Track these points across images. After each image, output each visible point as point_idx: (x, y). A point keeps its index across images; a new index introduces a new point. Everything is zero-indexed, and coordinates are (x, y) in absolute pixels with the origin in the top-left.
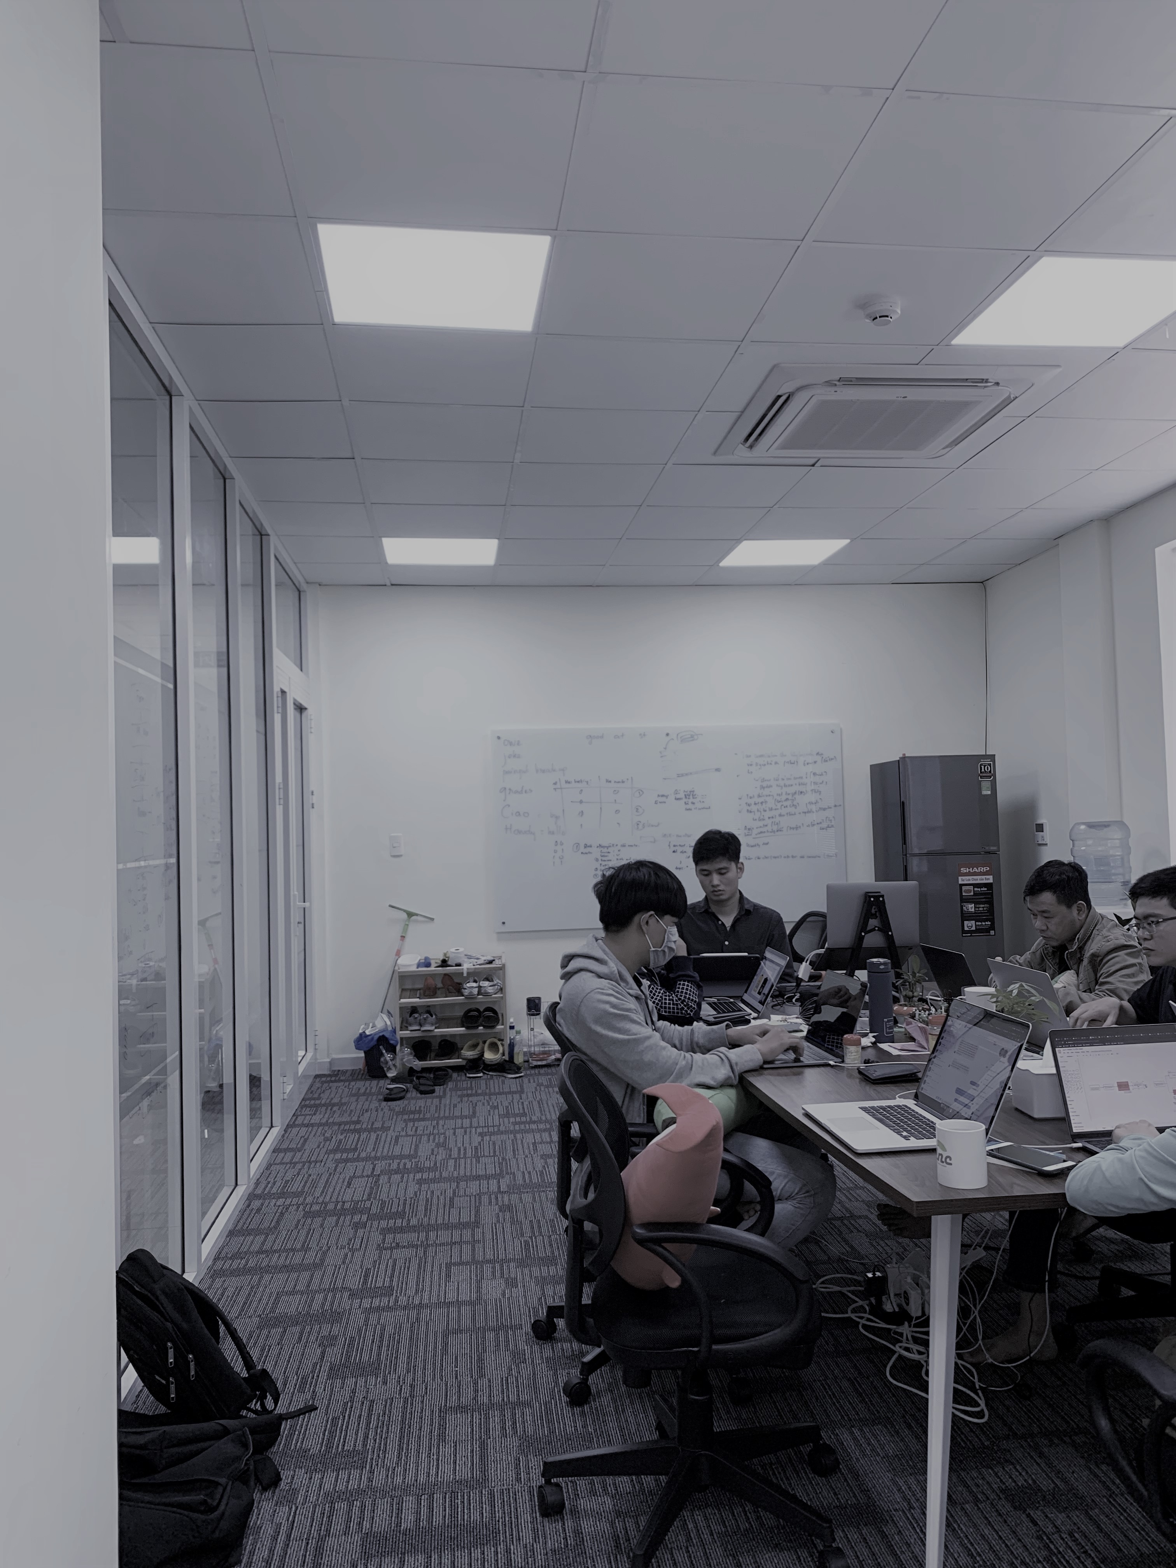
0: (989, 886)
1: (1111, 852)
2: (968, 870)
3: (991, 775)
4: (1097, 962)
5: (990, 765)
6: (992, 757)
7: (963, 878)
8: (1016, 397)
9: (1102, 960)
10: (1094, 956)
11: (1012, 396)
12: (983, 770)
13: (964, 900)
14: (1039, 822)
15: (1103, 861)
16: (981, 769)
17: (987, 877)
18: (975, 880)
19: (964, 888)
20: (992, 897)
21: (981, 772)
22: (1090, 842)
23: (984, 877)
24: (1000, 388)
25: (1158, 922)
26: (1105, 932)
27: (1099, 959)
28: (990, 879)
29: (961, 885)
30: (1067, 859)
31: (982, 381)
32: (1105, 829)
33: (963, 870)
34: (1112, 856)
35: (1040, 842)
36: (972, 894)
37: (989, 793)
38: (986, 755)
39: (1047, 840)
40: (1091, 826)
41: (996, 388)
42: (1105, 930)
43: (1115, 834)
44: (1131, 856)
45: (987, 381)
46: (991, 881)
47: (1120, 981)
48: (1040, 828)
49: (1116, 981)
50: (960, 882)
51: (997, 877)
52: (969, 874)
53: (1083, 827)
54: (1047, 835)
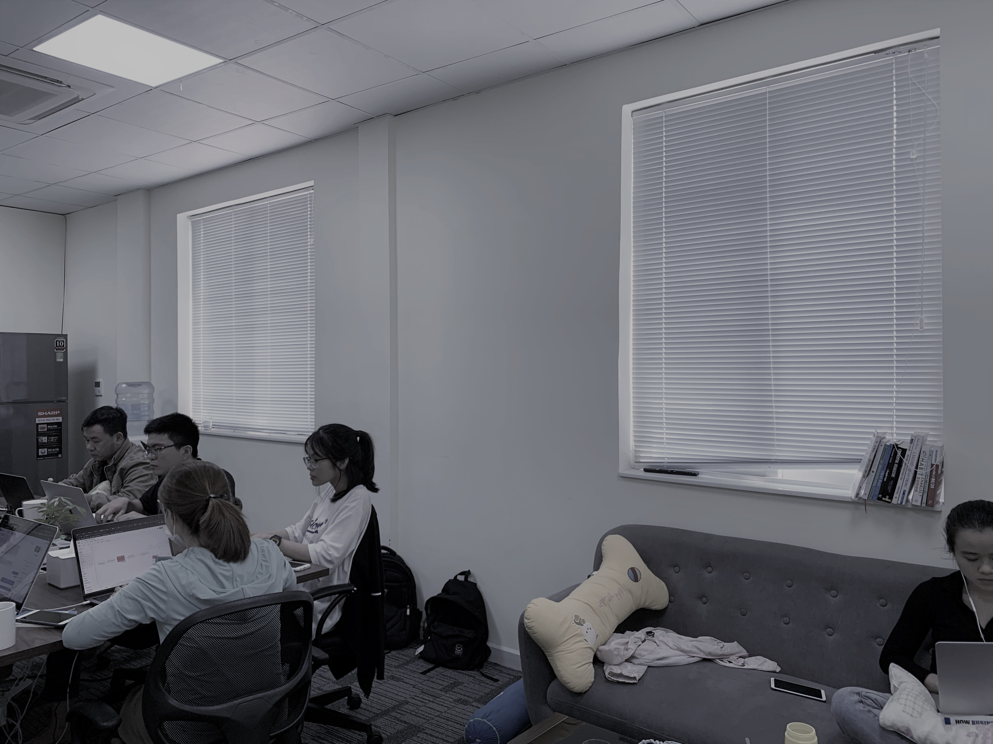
0: (59, 424)
1: (142, 402)
2: (43, 413)
3: (64, 348)
4: (124, 474)
5: (63, 341)
6: (66, 336)
7: (40, 419)
8: (83, 99)
9: (127, 472)
10: (122, 469)
11: (80, 98)
12: (58, 345)
13: (39, 434)
14: (97, 380)
15: (136, 407)
16: (57, 344)
17: (58, 418)
18: (48, 420)
19: (39, 426)
20: (61, 432)
21: (56, 346)
22: (128, 395)
23: (55, 418)
24: (71, 89)
25: (161, 449)
26: (132, 454)
27: (125, 471)
28: (60, 419)
29: (38, 424)
30: (114, 405)
31: (57, 81)
32: (139, 387)
33: (40, 414)
34: (143, 404)
35: (98, 394)
36: (46, 430)
37: (62, 360)
38: (62, 334)
39: (102, 393)
40: (130, 385)
41: (68, 89)
42: (132, 453)
43: (145, 391)
44: (154, 404)
45: (61, 82)
46: (61, 420)
47: (136, 485)
48: (98, 384)
49: (133, 486)
50: (37, 422)
51: (65, 418)
52: (44, 416)
53: (124, 385)
54: (102, 389)
